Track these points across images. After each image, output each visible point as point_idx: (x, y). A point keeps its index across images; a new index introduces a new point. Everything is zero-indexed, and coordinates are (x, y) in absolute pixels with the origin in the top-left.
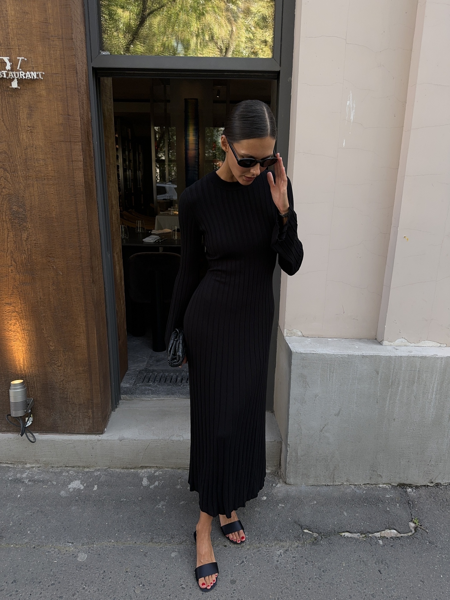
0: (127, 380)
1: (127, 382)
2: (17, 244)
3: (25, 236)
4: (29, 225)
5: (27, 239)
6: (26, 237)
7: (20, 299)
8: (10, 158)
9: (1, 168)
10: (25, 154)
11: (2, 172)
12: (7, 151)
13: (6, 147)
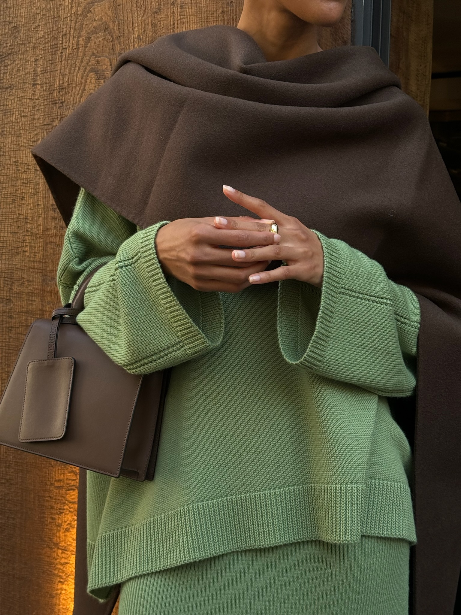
8: (116, 42)
9: (92, 70)
10: (154, 25)
11: (93, 81)
12: (111, 25)
13: (110, 13)
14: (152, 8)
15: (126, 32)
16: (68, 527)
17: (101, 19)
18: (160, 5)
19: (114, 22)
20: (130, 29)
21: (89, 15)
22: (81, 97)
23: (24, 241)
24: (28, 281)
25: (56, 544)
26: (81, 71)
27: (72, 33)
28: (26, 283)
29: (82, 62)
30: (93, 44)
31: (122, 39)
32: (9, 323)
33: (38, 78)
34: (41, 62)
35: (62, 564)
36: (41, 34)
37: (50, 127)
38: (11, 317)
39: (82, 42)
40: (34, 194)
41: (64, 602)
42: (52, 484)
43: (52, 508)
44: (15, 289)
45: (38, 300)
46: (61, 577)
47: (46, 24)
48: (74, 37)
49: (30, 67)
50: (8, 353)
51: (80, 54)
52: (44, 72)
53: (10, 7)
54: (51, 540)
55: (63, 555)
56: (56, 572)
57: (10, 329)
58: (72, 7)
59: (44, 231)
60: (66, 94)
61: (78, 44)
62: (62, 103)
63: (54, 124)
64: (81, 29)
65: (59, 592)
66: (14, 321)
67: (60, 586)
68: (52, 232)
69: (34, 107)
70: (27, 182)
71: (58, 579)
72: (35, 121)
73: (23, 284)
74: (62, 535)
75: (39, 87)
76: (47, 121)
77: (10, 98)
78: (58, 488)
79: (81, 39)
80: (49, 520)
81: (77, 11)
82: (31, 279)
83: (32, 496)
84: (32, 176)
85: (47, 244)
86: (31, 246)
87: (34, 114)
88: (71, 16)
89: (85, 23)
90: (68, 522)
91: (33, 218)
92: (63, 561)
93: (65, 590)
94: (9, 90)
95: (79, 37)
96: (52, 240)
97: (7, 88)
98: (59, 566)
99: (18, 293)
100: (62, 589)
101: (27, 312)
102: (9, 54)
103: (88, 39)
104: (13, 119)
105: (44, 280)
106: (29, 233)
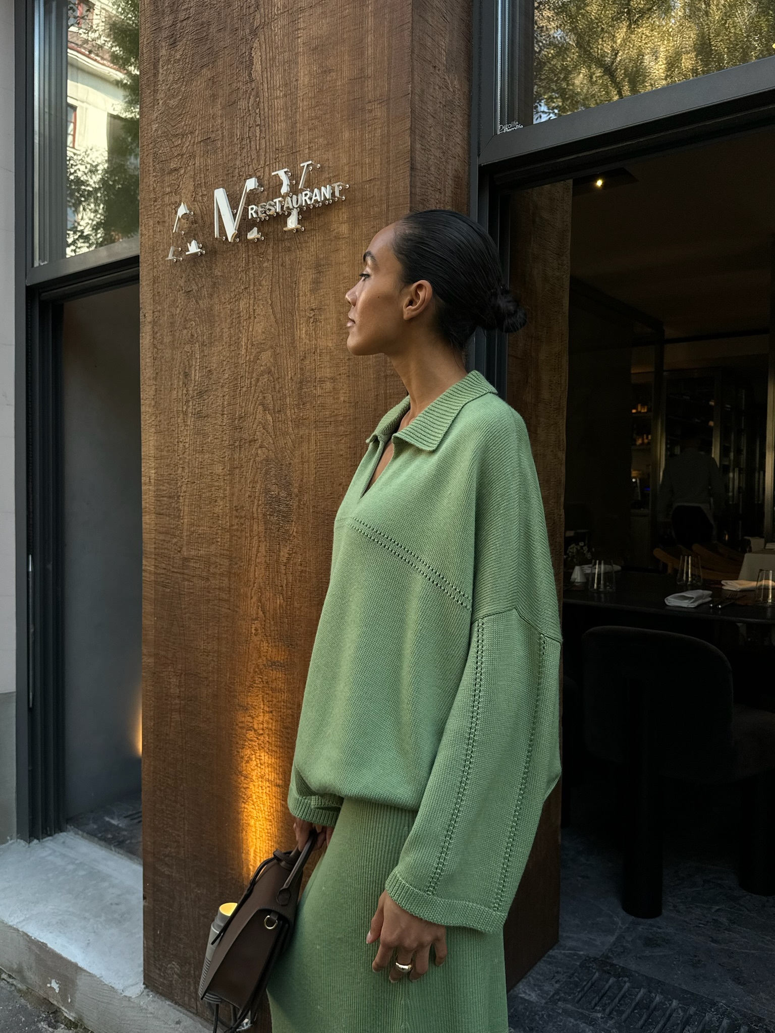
0: (538, 976)
1: (535, 985)
2: (271, 570)
3: (284, 553)
4: (293, 529)
5: (288, 559)
6: (287, 556)
7: (263, 701)
8: (276, 382)
9: (259, 405)
10: (301, 369)
11: (261, 412)
12: (273, 368)
13: (272, 360)
14: (300, 357)
15: (283, 374)
16: (248, 759)
17: (266, 365)
18: (305, 354)
19: (275, 367)
20: (286, 373)
21: (258, 361)
22: (253, 424)
23: (217, 533)
24: (221, 565)
25: (240, 772)
26: (253, 405)
27: (247, 375)
28: (219, 566)
29: (254, 397)
30: (261, 384)
31: (280, 380)
32: (208, 596)
33: (225, 409)
34: (227, 397)
35: (245, 788)
36: (227, 376)
37: (233, 447)
38: (209, 592)
39: (253, 383)
40: (224, 498)
41: (246, 818)
42: (237, 725)
43: (237, 743)
44: (212, 570)
45: (227, 580)
46: (244, 799)
47: (230, 368)
48: (248, 379)
49: (220, 402)
50: (207, 620)
51: (253, 391)
52: (229, 404)
53: (206, 356)
54: (237, 768)
55: (245, 781)
56: (241, 794)
57: (208, 601)
58: (246, 355)
59: (230, 526)
60: (243, 421)
61: (251, 384)
62: (241, 428)
63: (236, 444)
64: (253, 372)
65: (243, 810)
66: (211, 595)
67: (243, 805)
68: (235, 527)
69: (222, 432)
70: (219, 488)
71: (242, 800)
72: (224, 442)
73: (216, 566)
74: (244, 765)
75: (225, 416)
76: (231, 442)
77: (207, 424)
78: (242, 728)
79: (252, 380)
80: (236, 753)
81: (250, 359)
82: (222, 563)
83: (224, 733)
84: (222, 484)
85: (232, 536)
86: (221, 538)
87: (223, 437)
88: (246, 362)
89: (255, 368)
90: (248, 756)
91: (222, 516)
92: (245, 786)
93: (247, 809)
94: (206, 418)
95: (252, 378)
96: (235, 533)
97: (205, 417)
98: (242, 790)
99: (213, 574)
100: (244, 808)
101: (219, 589)
102: (206, 391)
103: (258, 380)
104: (209, 440)
105: (230, 564)
106: (220, 528)
